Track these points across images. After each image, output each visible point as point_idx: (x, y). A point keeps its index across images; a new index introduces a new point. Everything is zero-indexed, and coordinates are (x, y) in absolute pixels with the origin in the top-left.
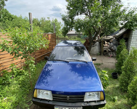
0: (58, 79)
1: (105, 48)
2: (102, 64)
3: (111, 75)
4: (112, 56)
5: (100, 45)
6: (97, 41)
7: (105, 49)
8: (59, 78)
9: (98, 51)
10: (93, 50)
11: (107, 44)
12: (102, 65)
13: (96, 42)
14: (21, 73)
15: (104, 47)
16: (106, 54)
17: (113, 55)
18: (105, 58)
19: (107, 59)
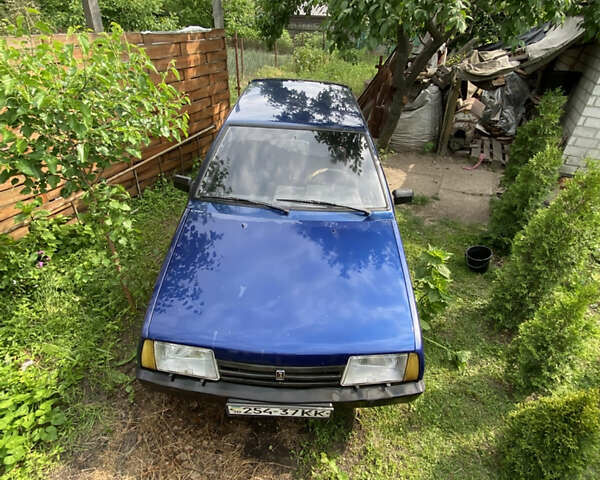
0: (241, 294)
1: (460, 120)
2: (437, 199)
3: (462, 256)
4: (485, 162)
5: (443, 103)
6: (433, 79)
7: (461, 125)
8: (245, 292)
9: (428, 131)
10: (406, 127)
11: (475, 95)
12: (435, 204)
13: (425, 86)
14: (74, 240)
15: (460, 116)
16: (462, 149)
17: (491, 154)
18: (454, 167)
19: (462, 172)
